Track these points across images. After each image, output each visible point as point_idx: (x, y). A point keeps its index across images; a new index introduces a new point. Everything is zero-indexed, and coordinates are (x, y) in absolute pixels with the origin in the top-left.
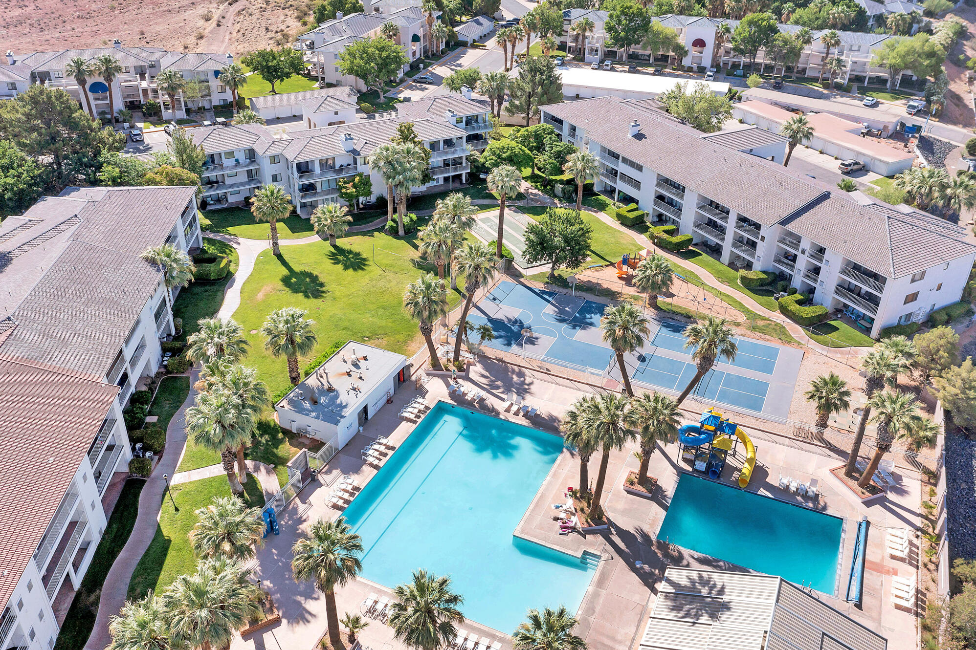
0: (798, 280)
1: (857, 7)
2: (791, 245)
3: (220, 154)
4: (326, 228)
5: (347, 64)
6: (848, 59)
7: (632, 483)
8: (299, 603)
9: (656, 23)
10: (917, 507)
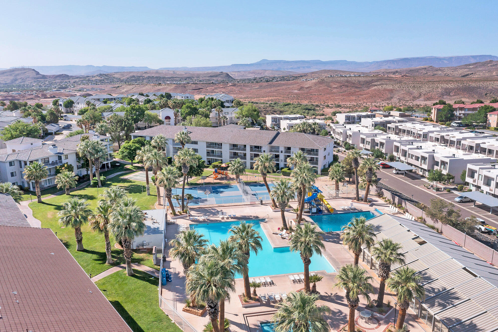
0: (282, 164)
2: (275, 151)
10: (384, 203)
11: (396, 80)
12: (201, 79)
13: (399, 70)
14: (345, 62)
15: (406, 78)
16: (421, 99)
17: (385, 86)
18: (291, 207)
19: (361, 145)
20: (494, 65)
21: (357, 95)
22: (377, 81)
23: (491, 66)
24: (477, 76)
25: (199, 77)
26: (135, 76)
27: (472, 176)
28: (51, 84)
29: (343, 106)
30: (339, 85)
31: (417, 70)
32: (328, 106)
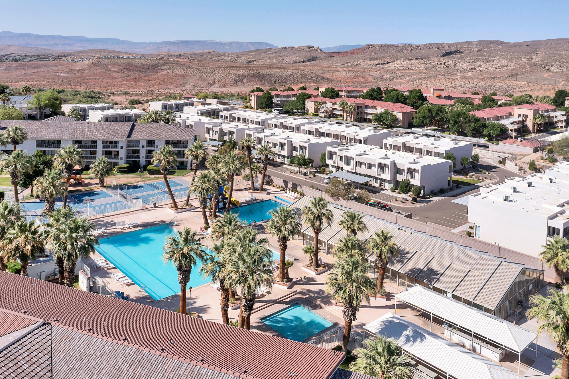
2: (135, 147)
10: (277, 190)
11: (184, 64)
13: (182, 54)
14: (117, 41)
15: (194, 62)
16: (215, 85)
17: (176, 71)
18: (192, 206)
19: (207, 136)
20: (273, 53)
21: (145, 80)
22: (164, 64)
23: (271, 54)
24: (260, 63)
27: (331, 158)
29: (131, 93)
30: (120, 68)
31: (202, 55)
32: (113, 93)
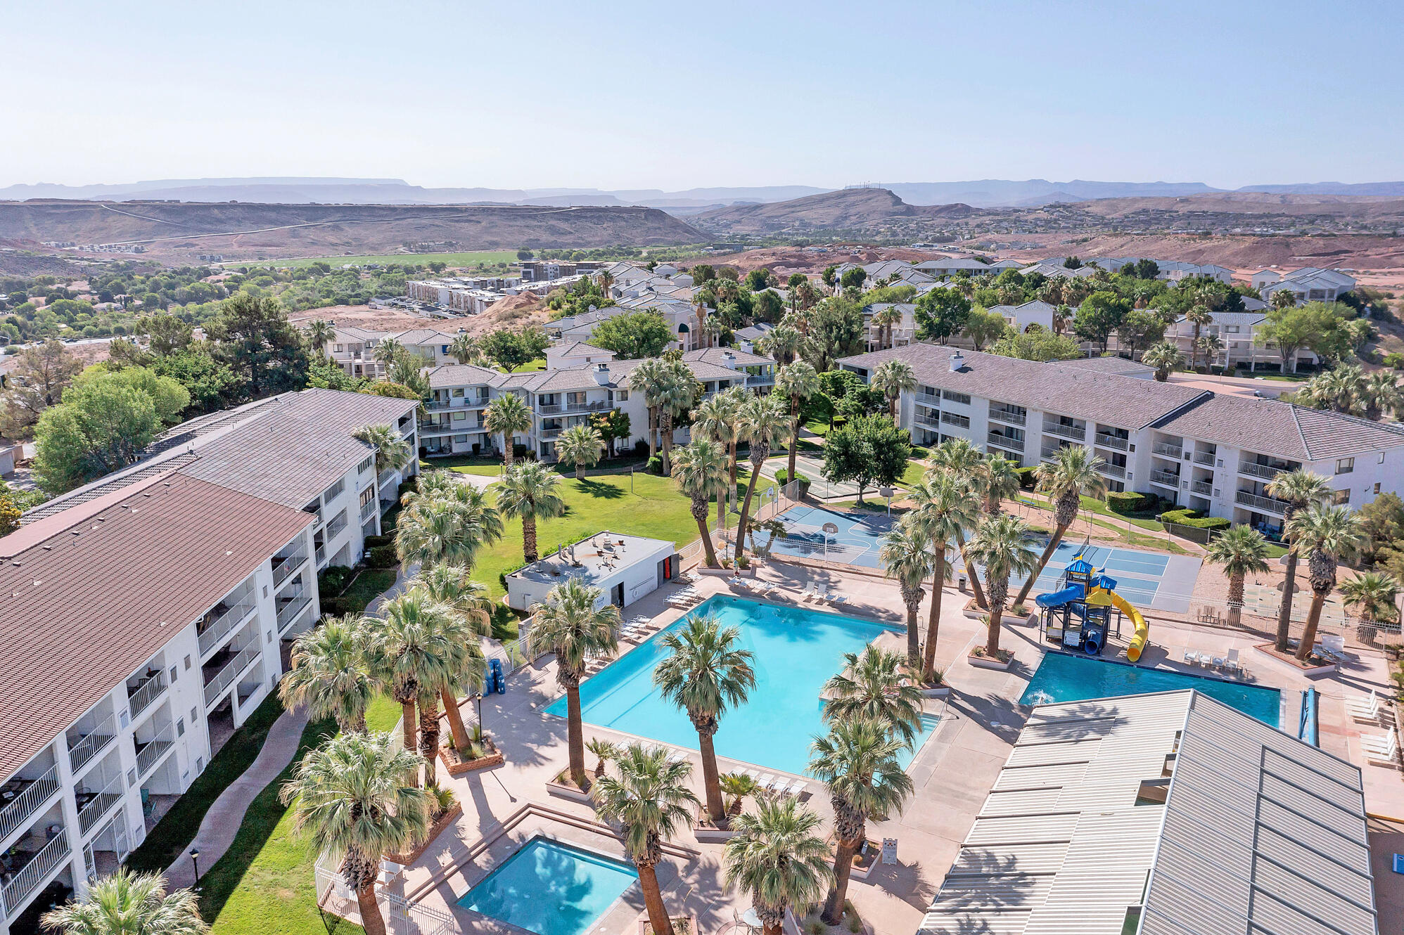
0: (1186, 495)
1: (1228, 288)
2: (1171, 453)
3: (447, 391)
4: (573, 453)
5: (602, 338)
6: (1227, 340)
7: (979, 654)
8: (531, 750)
9: (977, 309)
10: (1386, 680)
12: (1368, 221)
25: (1362, 215)
26: (1148, 211)
28: (920, 229)
